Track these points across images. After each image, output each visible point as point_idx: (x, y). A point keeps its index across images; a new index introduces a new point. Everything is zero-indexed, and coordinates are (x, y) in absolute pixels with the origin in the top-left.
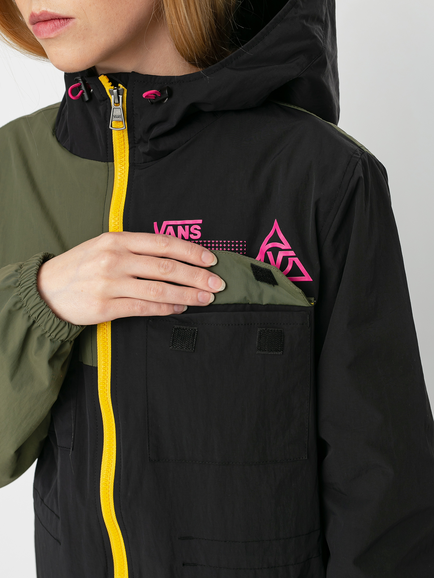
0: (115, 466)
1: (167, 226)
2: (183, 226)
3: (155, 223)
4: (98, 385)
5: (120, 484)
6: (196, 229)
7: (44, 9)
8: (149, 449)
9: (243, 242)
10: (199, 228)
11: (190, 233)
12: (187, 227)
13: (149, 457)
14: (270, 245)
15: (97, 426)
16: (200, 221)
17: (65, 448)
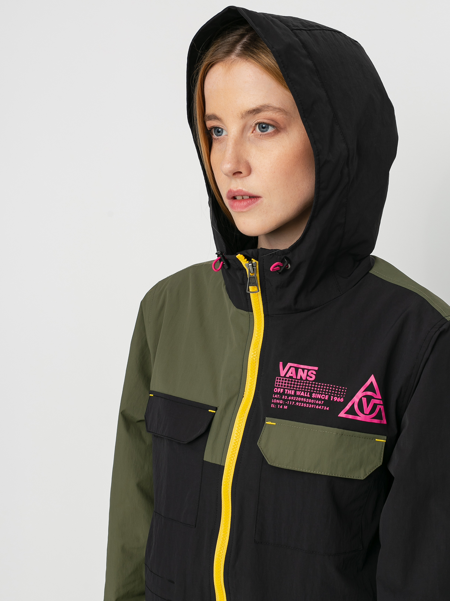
0: (228, 542)
1: (291, 367)
2: (303, 370)
3: (281, 363)
4: (222, 480)
5: (230, 557)
6: (312, 373)
7: (240, 188)
8: (255, 533)
9: (345, 388)
10: (315, 373)
11: (307, 375)
12: (306, 371)
13: (255, 539)
14: (364, 394)
15: (217, 511)
16: (316, 368)
17: (189, 525)
